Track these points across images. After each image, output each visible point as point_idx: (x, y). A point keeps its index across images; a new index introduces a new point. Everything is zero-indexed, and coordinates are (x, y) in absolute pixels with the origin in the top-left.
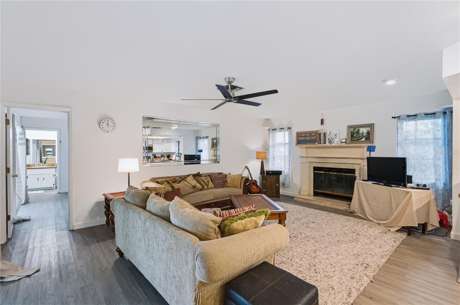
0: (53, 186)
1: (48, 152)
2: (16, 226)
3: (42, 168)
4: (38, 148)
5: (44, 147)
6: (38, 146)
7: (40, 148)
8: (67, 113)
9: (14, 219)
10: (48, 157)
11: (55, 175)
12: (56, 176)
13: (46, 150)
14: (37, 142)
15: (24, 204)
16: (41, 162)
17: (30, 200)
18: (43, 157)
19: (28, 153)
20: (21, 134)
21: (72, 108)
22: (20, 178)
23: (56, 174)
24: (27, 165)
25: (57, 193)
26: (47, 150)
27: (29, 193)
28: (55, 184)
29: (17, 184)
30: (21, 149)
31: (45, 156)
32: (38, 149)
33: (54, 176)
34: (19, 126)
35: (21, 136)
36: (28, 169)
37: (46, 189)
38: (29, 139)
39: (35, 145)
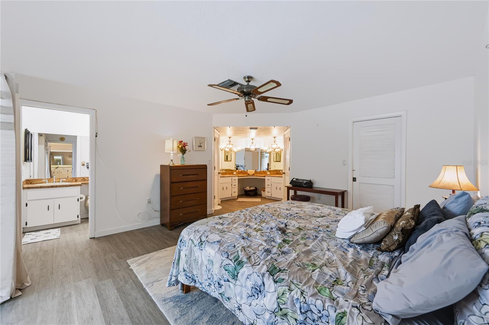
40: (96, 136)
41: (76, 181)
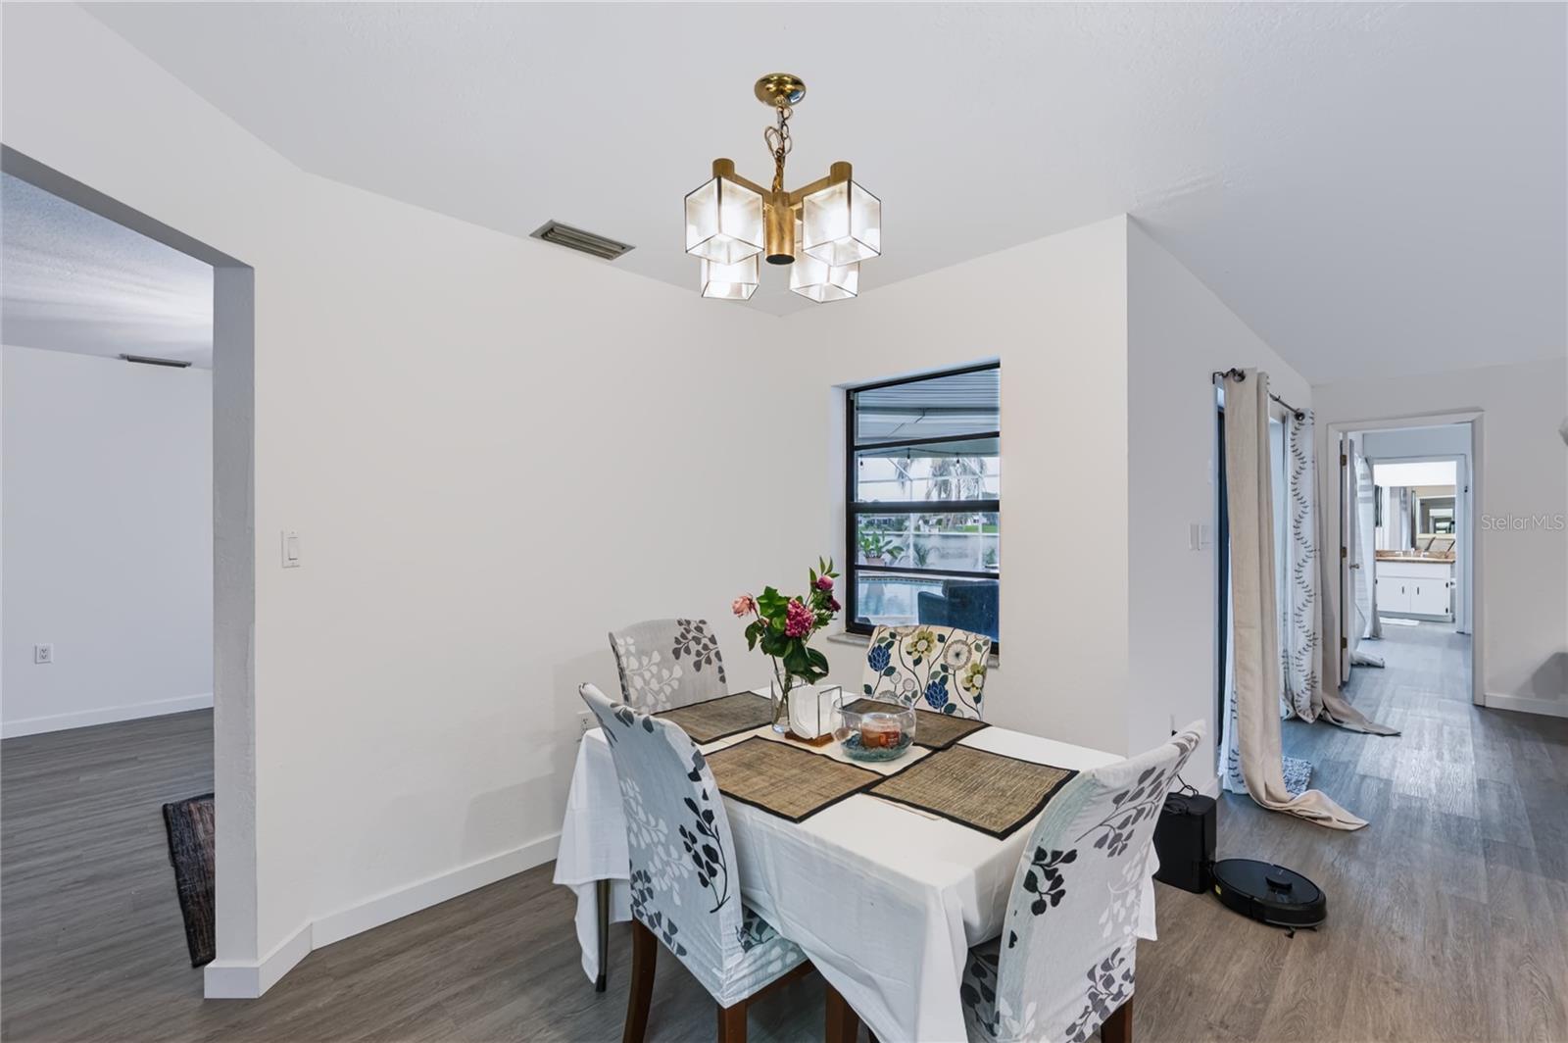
0: (1445, 614)
1: (1437, 520)
2: (1357, 670)
3: (1414, 562)
4: (1406, 509)
5: (1426, 505)
6: (1405, 502)
7: (1410, 509)
8: (1470, 424)
9: (1352, 657)
10: (1437, 536)
11: (1452, 584)
12: (1453, 587)
13: (1431, 515)
14: (1404, 494)
15: (1369, 639)
16: (1413, 543)
17: (1383, 632)
18: (1419, 535)
19: (1378, 523)
20: (1364, 477)
21: (1483, 411)
22: (1363, 572)
23: (1454, 580)
24: (1377, 552)
25: (1454, 632)
26: (1434, 512)
27: (1382, 620)
28: (1451, 609)
29: (1357, 586)
30: (1364, 512)
31: (1428, 532)
32: (1404, 513)
33: (1447, 585)
34: (1360, 460)
35: (1364, 483)
36: (1378, 560)
37: (1424, 619)
38: (1380, 485)
39: (1397, 500)
40: (1466, 491)
41: (1447, 557)
